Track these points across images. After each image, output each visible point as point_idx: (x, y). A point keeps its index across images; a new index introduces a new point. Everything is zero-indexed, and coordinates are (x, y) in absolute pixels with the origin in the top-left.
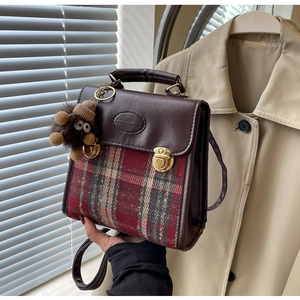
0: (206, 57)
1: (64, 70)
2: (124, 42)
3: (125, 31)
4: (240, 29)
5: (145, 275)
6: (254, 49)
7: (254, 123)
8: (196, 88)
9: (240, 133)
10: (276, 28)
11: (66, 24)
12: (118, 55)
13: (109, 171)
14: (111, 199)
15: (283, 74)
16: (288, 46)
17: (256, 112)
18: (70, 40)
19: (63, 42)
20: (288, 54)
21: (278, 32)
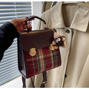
0: (56, 11)
6: (70, 8)
13: (40, 57)
14: (44, 64)
15: (78, 15)
20: (79, 9)
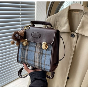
1: (20, 19)
2: (37, 11)
3: (37, 8)
4: (72, 8)
5: (40, 81)
6: (76, 14)
7: (76, 35)
8: (59, 25)
9: (71, 37)
10: (82, 8)
11: (21, 6)
12: (35, 15)
16: (85, 13)
17: (76, 32)
18: (22, 10)
19: (20, 11)
21: (83, 9)
